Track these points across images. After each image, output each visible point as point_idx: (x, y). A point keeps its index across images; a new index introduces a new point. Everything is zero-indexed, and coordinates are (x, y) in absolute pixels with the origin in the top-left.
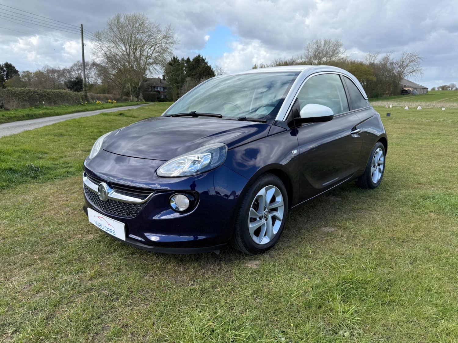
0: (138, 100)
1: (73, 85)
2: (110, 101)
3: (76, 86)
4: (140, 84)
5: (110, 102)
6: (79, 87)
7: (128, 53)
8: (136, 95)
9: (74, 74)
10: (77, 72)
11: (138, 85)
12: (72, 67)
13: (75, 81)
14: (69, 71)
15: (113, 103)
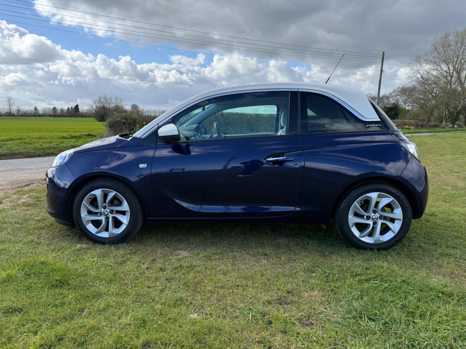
0: (454, 127)
1: (387, 111)
2: (407, 126)
3: (390, 111)
4: (459, 108)
5: (406, 128)
6: (393, 112)
7: (451, 74)
8: (452, 120)
9: (392, 101)
10: (395, 98)
11: (456, 110)
12: (390, 94)
13: (390, 107)
14: (388, 98)
15: (409, 129)
